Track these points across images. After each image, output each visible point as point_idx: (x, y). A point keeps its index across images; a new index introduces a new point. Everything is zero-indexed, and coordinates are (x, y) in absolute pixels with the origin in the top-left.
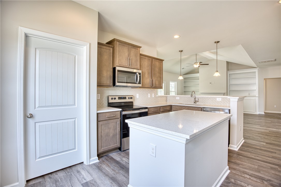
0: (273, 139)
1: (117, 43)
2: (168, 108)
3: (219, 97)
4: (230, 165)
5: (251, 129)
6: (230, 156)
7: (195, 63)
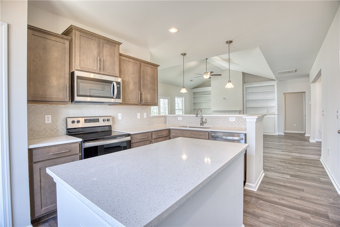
0: (298, 169)
1: (77, 32)
2: (165, 133)
3: (233, 117)
4: (246, 218)
5: (272, 155)
6: (247, 201)
7: (205, 73)
